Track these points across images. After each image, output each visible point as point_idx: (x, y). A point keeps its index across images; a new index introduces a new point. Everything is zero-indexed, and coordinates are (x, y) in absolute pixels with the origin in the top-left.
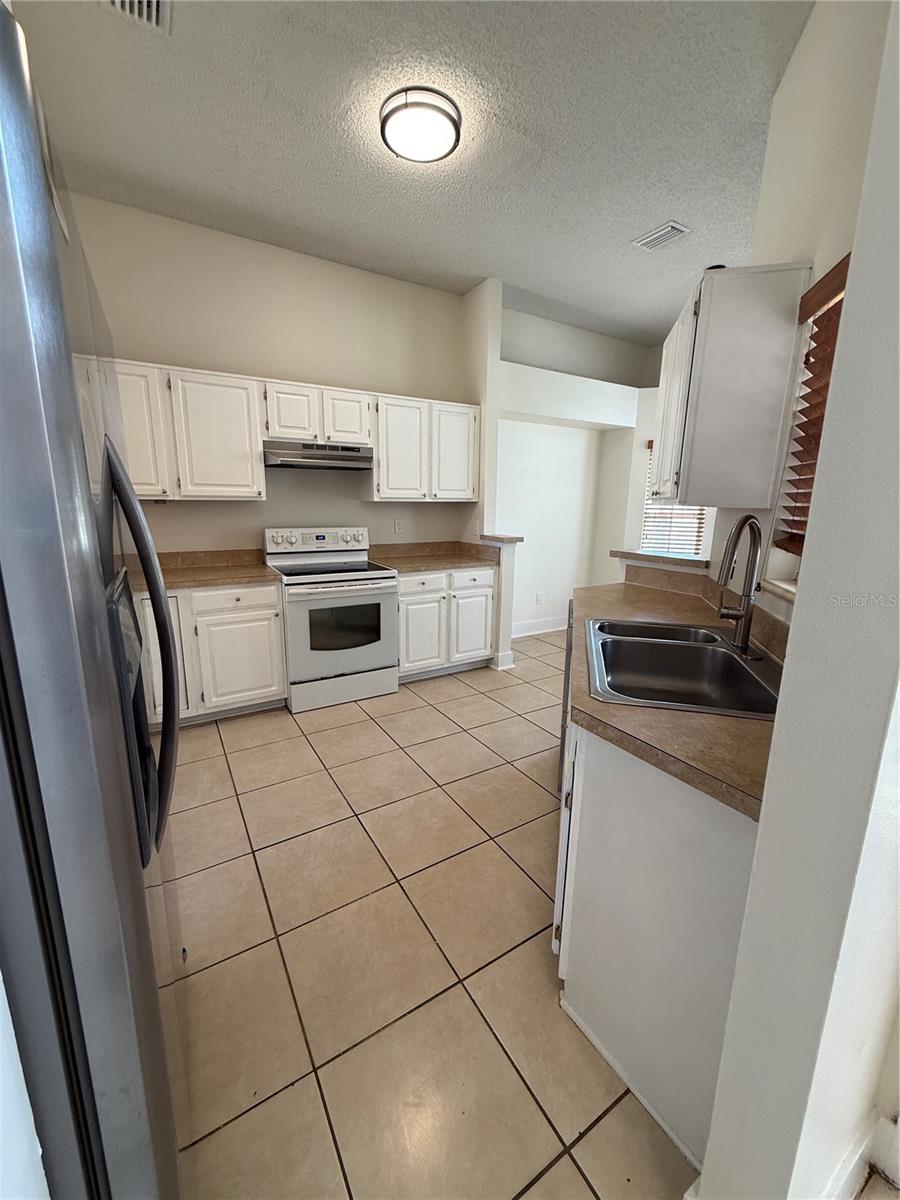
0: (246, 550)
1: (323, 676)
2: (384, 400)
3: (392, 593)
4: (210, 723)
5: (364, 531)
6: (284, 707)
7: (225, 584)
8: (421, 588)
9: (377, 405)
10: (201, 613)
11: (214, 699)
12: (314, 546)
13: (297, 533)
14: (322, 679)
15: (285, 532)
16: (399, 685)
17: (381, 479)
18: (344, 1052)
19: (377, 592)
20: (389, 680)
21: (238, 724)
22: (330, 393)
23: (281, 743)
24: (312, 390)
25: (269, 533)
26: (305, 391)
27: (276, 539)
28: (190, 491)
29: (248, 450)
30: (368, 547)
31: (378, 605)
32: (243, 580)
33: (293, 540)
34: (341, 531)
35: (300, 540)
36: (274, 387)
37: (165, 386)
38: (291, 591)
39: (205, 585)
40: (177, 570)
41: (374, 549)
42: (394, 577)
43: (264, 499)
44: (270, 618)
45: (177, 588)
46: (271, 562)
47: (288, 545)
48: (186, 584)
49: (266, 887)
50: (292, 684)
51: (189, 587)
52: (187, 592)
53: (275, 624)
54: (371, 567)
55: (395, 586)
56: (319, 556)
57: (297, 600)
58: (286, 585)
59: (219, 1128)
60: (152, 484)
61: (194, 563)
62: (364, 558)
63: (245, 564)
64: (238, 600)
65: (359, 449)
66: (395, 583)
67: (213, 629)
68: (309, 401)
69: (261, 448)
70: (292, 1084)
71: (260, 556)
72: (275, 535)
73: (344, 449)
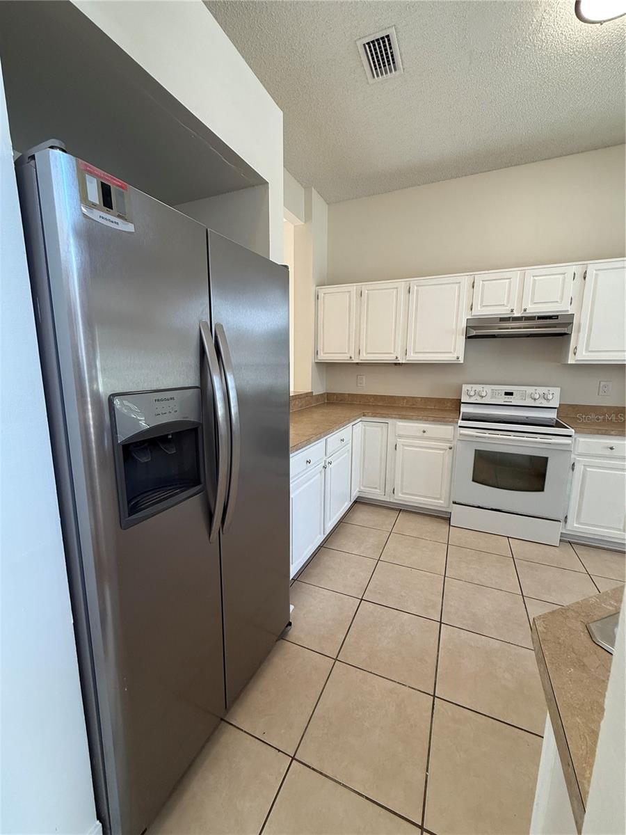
0: (449, 399)
1: (481, 506)
2: (593, 267)
3: (566, 450)
4: (397, 510)
5: (557, 391)
6: (445, 518)
7: (417, 419)
8: (608, 452)
9: (586, 272)
10: (400, 436)
11: (400, 495)
12: (502, 400)
13: (488, 388)
14: (479, 507)
15: (478, 388)
16: (561, 540)
17: (580, 342)
18: (313, 769)
19: (544, 446)
20: (551, 533)
21: (412, 517)
22: (530, 271)
23: (429, 542)
24: (516, 274)
25: (465, 387)
26: (508, 275)
27: (469, 393)
28: (413, 357)
29: (454, 327)
30: (558, 406)
31: (547, 458)
32: (430, 419)
33: (484, 394)
34: (530, 390)
35: (489, 394)
36: (480, 277)
37: (407, 292)
38: (461, 432)
39: (405, 419)
40: (402, 407)
41: (561, 409)
42: (570, 436)
43: (462, 362)
44: (446, 450)
45: (389, 417)
46: (464, 409)
47: (479, 398)
48: (394, 416)
49: (352, 625)
50: (454, 503)
51: (395, 418)
52: (394, 420)
53: (448, 454)
54: (558, 425)
55: (568, 445)
56: (503, 409)
57: (465, 440)
58: (460, 427)
59: (242, 730)
60: (391, 353)
61: (414, 405)
62: (553, 415)
63: (448, 408)
64: (424, 432)
65: (557, 316)
66: (570, 442)
67: (406, 448)
68: (510, 283)
69: (464, 325)
70: (279, 751)
71: (458, 403)
72: (469, 389)
73: (540, 318)
